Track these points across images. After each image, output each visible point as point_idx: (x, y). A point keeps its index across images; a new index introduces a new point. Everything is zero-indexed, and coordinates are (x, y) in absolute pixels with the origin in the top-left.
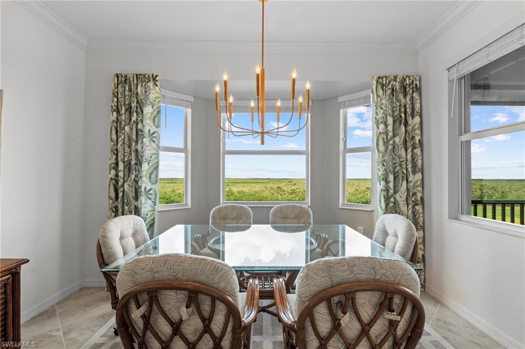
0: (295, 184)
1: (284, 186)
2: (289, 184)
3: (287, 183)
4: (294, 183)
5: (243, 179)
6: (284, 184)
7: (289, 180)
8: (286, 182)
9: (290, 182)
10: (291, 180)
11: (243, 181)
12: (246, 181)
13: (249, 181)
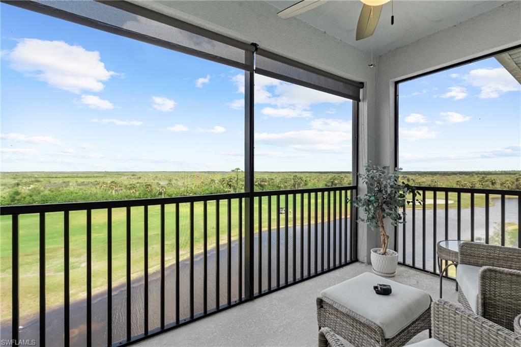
0: (140, 178)
1: (125, 180)
2: (132, 177)
3: (130, 176)
4: (138, 176)
5: (68, 173)
6: (126, 177)
7: (132, 174)
8: (128, 175)
9: (133, 175)
10: (135, 174)
11: (65, 175)
12: (70, 175)
13: (76, 175)
